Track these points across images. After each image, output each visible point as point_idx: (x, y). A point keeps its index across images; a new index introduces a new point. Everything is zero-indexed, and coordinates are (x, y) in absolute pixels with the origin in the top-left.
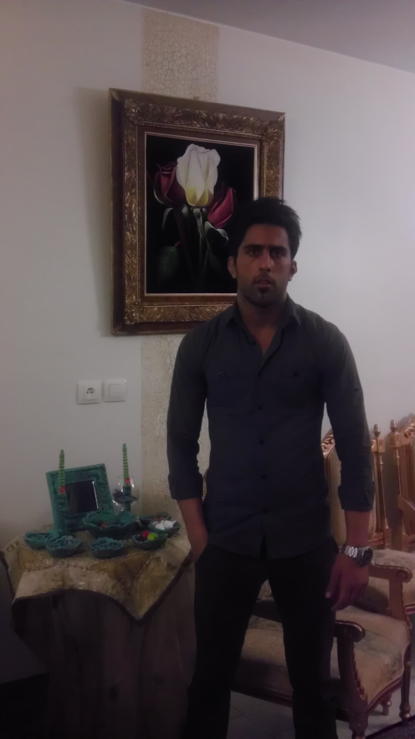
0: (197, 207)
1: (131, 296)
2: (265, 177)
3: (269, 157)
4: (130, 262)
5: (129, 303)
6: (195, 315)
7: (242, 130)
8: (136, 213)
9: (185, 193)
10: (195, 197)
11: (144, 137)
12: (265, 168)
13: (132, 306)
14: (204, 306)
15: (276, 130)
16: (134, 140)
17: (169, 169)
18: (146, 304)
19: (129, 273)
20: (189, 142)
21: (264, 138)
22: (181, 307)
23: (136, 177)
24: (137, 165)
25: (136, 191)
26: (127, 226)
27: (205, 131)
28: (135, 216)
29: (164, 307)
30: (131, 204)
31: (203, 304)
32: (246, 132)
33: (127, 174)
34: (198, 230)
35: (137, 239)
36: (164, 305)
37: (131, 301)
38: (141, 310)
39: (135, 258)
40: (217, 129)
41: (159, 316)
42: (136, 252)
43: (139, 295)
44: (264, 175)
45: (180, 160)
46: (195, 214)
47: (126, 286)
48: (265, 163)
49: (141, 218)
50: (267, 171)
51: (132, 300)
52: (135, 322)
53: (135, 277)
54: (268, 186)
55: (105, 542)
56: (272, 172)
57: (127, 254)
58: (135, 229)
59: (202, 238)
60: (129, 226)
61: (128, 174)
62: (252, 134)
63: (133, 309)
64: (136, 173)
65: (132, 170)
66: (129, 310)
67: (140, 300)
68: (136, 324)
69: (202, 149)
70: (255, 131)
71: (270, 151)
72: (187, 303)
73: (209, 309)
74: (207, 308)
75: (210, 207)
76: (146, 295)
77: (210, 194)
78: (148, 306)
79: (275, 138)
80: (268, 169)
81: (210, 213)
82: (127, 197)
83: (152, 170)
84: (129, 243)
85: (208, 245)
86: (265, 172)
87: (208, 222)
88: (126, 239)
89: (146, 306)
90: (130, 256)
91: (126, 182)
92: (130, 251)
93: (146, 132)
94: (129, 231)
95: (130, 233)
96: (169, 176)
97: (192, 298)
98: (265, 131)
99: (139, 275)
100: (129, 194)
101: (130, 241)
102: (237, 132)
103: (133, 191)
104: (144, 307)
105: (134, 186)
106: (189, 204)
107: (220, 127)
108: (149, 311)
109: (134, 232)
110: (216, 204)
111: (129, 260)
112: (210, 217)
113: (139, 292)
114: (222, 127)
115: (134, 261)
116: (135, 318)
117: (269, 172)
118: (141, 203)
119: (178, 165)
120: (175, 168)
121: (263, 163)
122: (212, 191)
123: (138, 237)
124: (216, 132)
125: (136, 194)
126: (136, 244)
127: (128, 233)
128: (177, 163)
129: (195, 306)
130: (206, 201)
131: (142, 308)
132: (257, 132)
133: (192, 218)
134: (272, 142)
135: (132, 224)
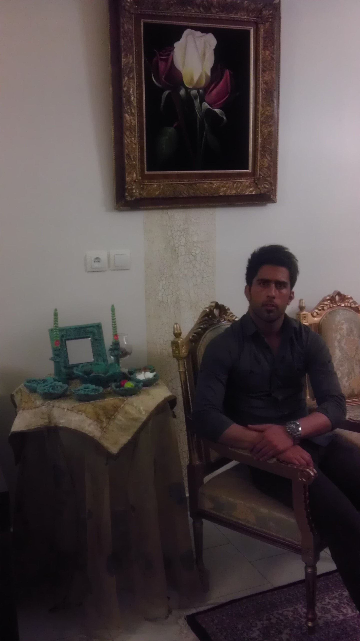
0: (194, 88)
1: (131, 174)
2: (261, 57)
3: (264, 38)
4: (129, 142)
5: (129, 181)
6: (193, 191)
7: (237, 13)
8: (134, 96)
9: (182, 75)
10: (192, 79)
11: (140, 26)
12: (261, 49)
13: (133, 183)
14: (202, 183)
15: (271, 12)
16: (131, 27)
17: (166, 53)
18: (147, 182)
19: (129, 152)
20: (186, 28)
21: (259, 20)
22: (180, 184)
23: (133, 62)
24: (134, 51)
25: (134, 75)
26: (125, 109)
27: (201, 16)
28: (134, 100)
29: (163, 184)
30: (129, 88)
31: (201, 181)
32: (241, 16)
33: (123, 60)
34: (195, 110)
35: (136, 120)
36: (164, 182)
37: (131, 179)
38: (141, 187)
39: (134, 138)
40: (212, 14)
41: (158, 192)
42: (136, 133)
43: (139, 173)
44: (260, 56)
45: (176, 45)
46: (192, 96)
47: (126, 165)
48: (261, 44)
49: (140, 101)
50: (263, 52)
51: (133, 177)
52: (134, 198)
53: (135, 157)
54: (264, 66)
55: (88, 388)
56: (267, 53)
57: (126, 135)
58: (133, 111)
59: (199, 119)
60: (128, 109)
61: (125, 60)
62: (247, 16)
63: (133, 186)
64: (133, 58)
65: (130, 56)
66: (129, 186)
67: (140, 178)
68: (136, 200)
69: (199, 33)
70: (250, 14)
71: (266, 32)
72: (185, 180)
73: (207, 185)
74: (205, 184)
75: (207, 89)
76: (146, 172)
77: (207, 76)
78: (148, 183)
79: (270, 20)
80: (264, 50)
81: (207, 94)
82: (125, 82)
83: (150, 56)
84: (127, 125)
85: (206, 125)
86: (261, 53)
87: (205, 103)
88: (125, 120)
89: (146, 183)
90: (129, 136)
91: (123, 67)
92: (129, 132)
93: (142, 20)
94: (127, 113)
95: (129, 115)
96: (166, 60)
97: (191, 174)
98: (260, 14)
99: (138, 154)
100: (126, 78)
101: (129, 122)
102: (233, 16)
103: (131, 76)
104: (144, 184)
105: (131, 71)
106: (187, 86)
107: (214, 12)
108: (149, 188)
109: (132, 114)
110: (213, 85)
111: (128, 141)
112: (207, 98)
113: (139, 170)
114: (217, 12)
115: (133, 141)
116: (135, 194)
117: (265, 53)
118: (139, 86)
119: (175, 50)
120: (172, 52)
121: (259, 44)
122: (209, 74)
123: (137, 119)
124: (211, 16)
125: (134, 78)
126: (135, 125)
127: (127, 115)
128: (174, 48)
129: (193, 182)
130: (203, 82)
131: (142, 185)
132: (252, 14)
133: (189, 99)
134: (268, 24)
135: (130, 106)
